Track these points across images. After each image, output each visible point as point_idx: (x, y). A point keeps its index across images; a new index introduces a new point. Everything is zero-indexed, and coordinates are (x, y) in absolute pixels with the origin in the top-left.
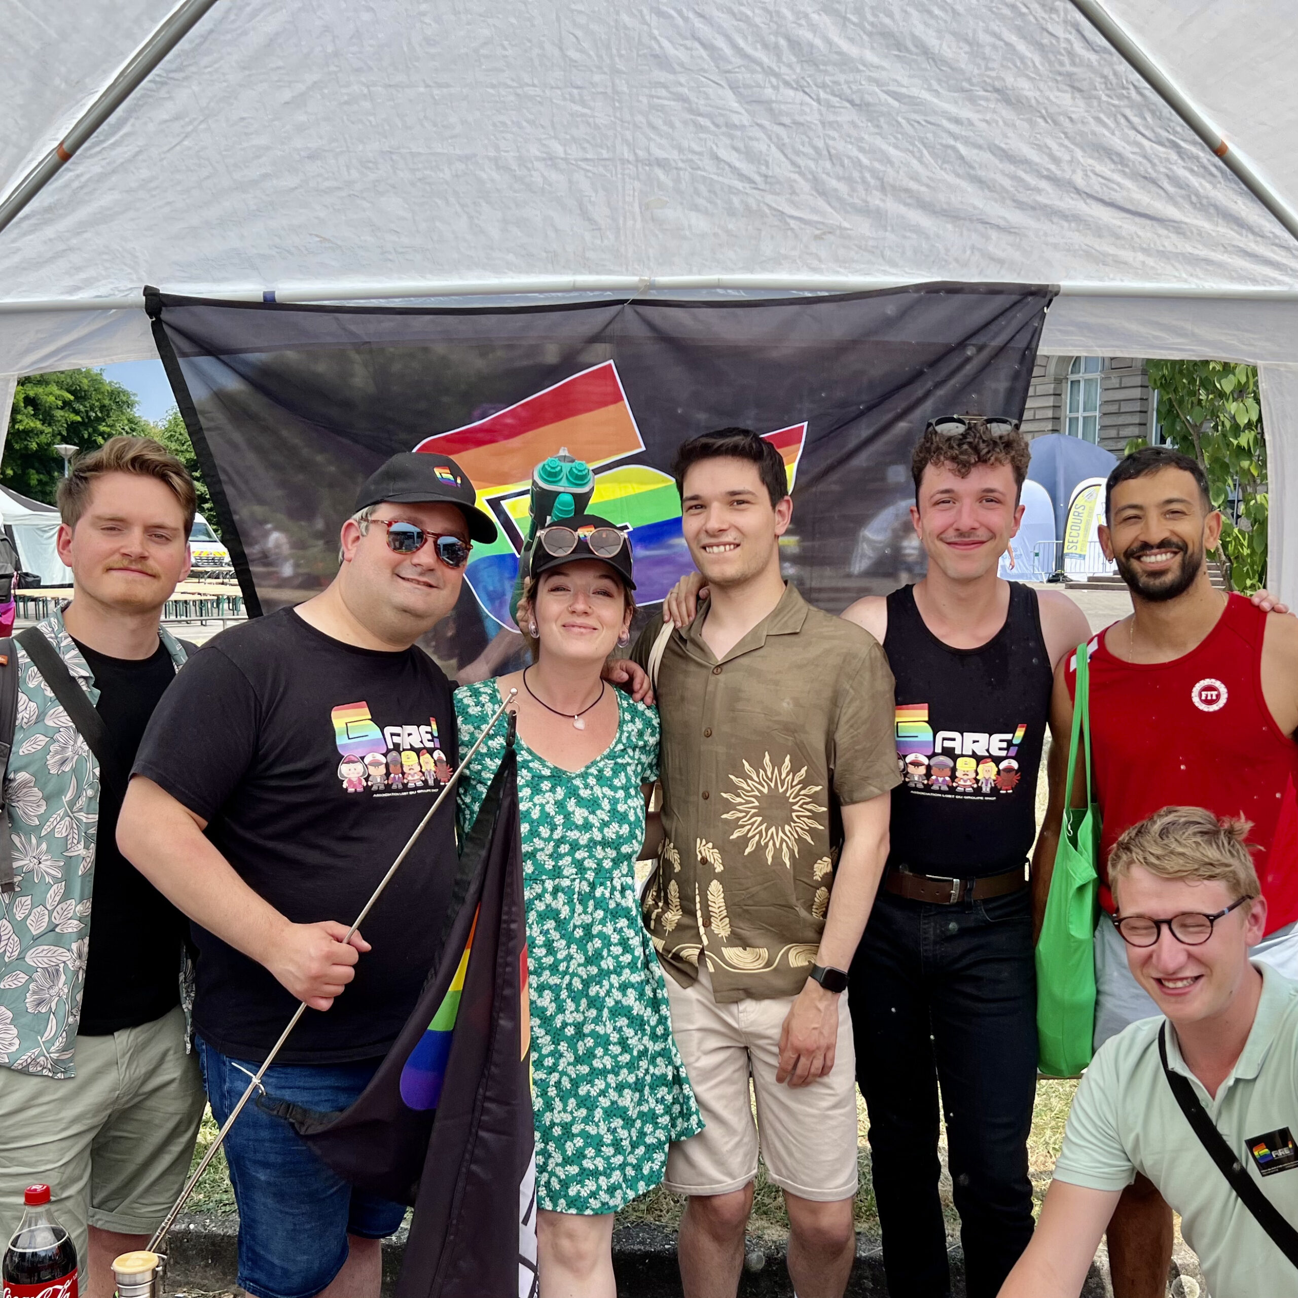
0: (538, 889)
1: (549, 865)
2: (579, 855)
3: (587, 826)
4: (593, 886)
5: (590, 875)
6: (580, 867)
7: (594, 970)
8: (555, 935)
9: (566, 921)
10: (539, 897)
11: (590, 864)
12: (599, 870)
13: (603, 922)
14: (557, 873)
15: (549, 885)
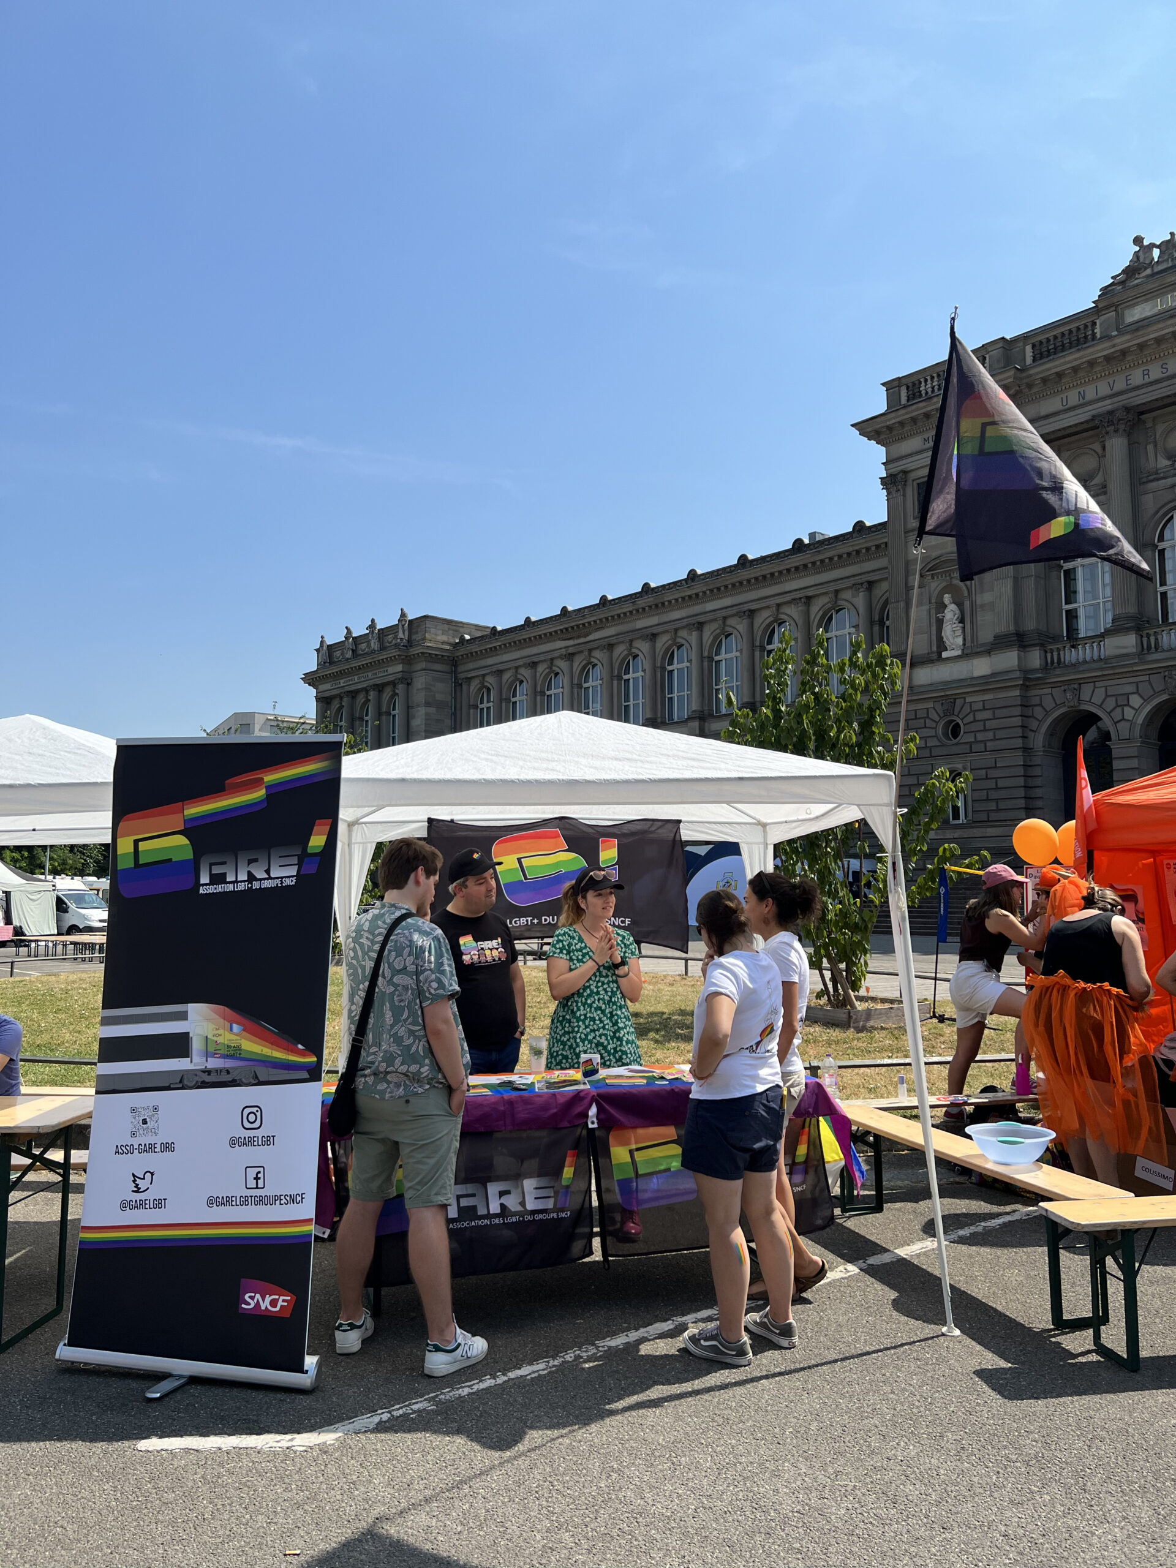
0: (593, 999)
1: (595, 990)
2: (605, 986)
3: (607, 976)
4: (611, 997)
5: (610, 994)
6: (605, 990)
7: (616, 1027)
8: (601, 1016)
9: (605, 1010)
10: (594, 1002)
11: (609, 989)
12: (612, 991)
13: (616, 1010)
14: (598, 993)
15: (596, 997)
